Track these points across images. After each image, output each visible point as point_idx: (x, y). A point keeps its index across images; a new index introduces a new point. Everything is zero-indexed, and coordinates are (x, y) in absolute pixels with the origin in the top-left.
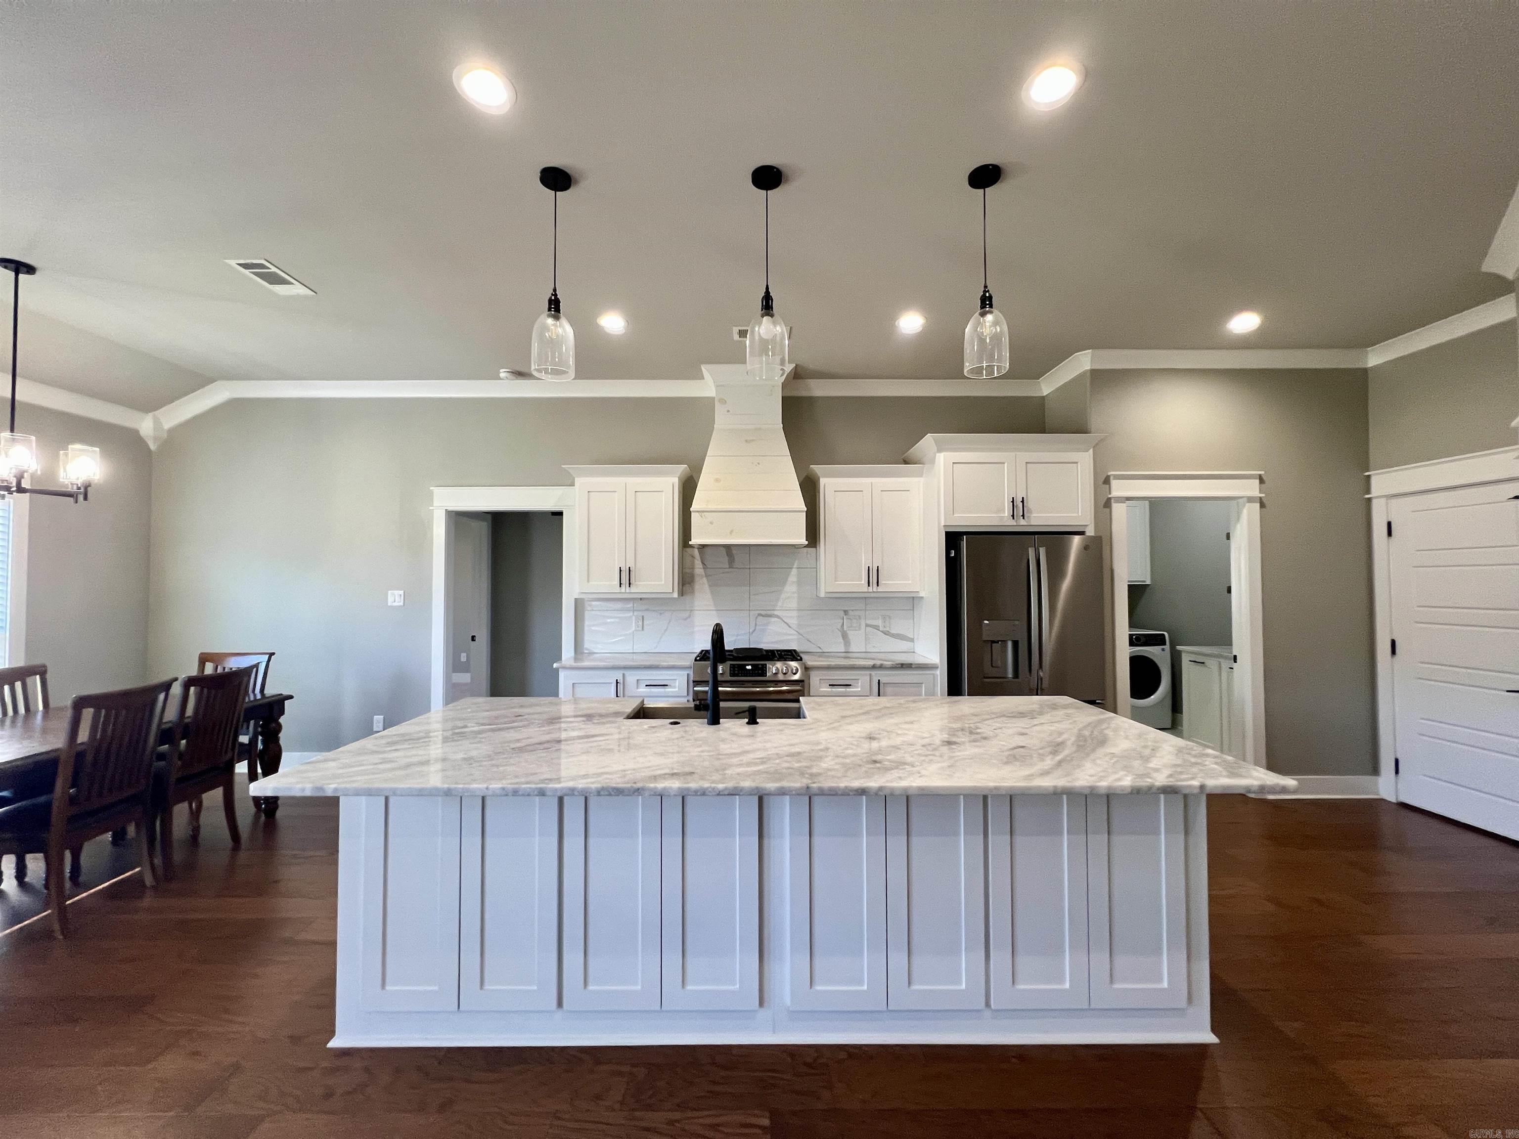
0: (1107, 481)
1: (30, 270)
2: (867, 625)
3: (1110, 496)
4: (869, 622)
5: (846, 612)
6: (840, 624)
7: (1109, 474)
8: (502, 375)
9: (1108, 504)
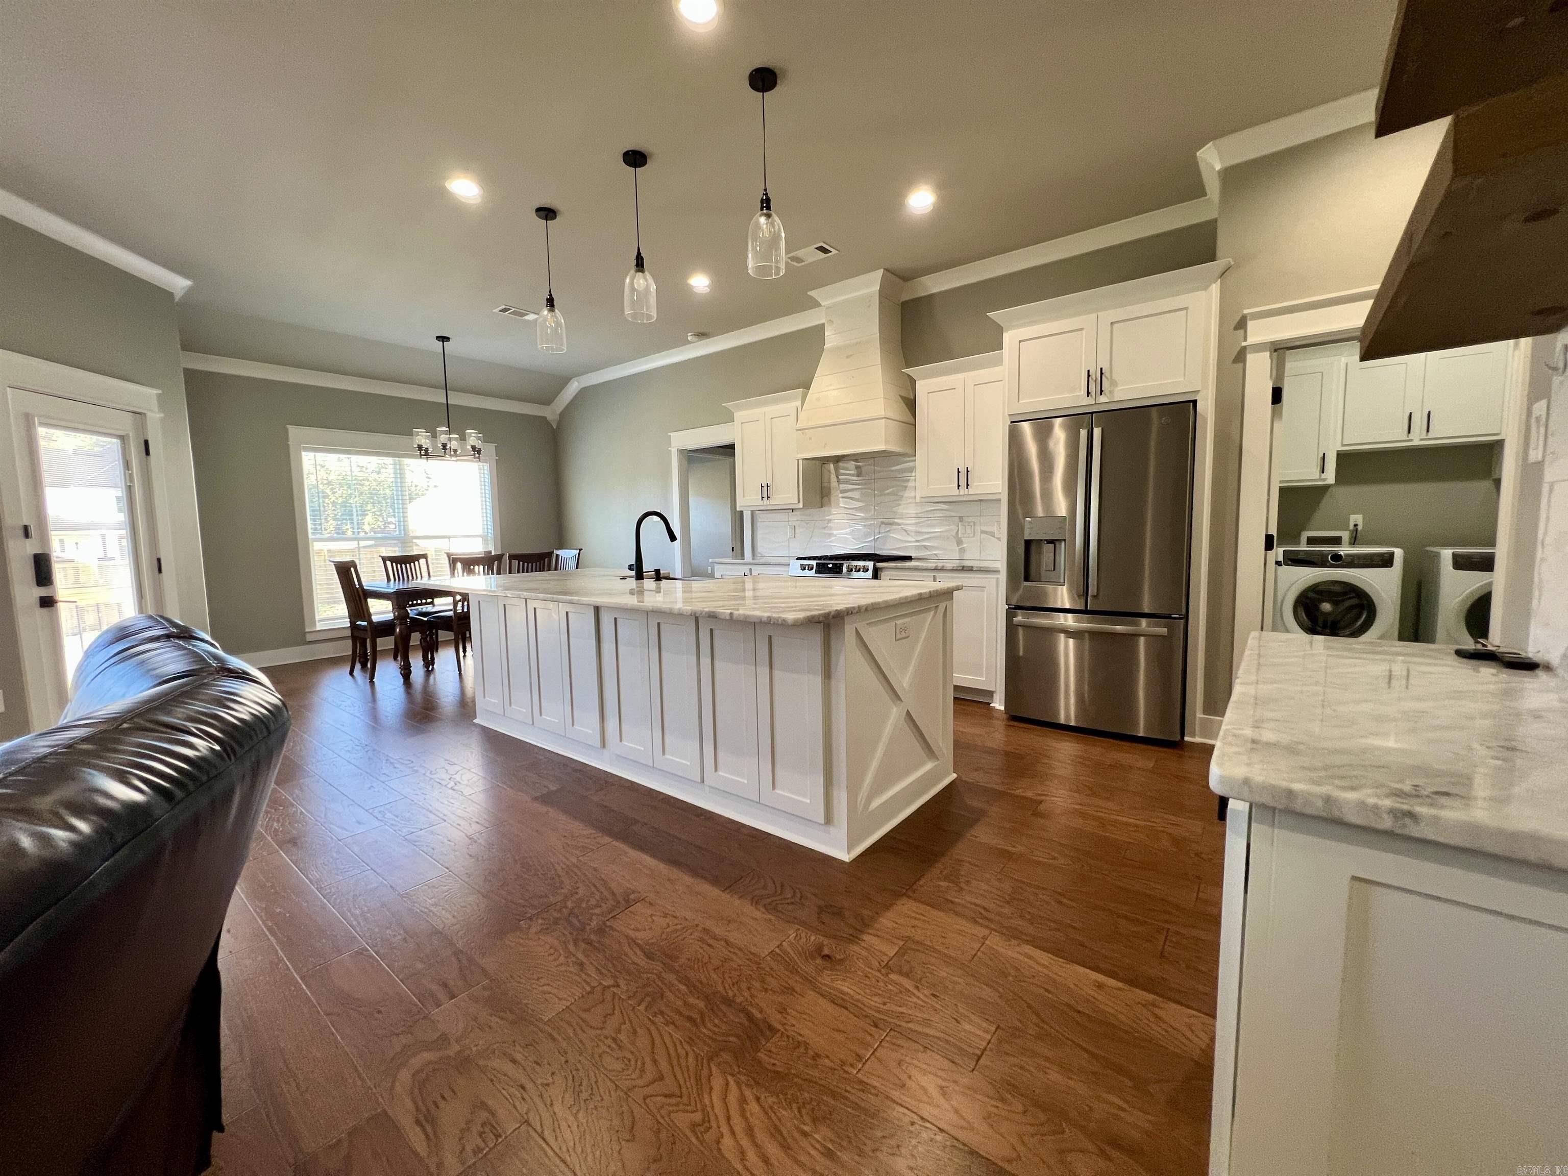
0: (1241, 324)
1: (447, 339)
2: (983, 532)
3: (1244, 344)
4: (984, 528)
5: (961, 519)
6: (956, 531)
7: (1246, 312)
8: (689, 338)
9: (1241, 357)
